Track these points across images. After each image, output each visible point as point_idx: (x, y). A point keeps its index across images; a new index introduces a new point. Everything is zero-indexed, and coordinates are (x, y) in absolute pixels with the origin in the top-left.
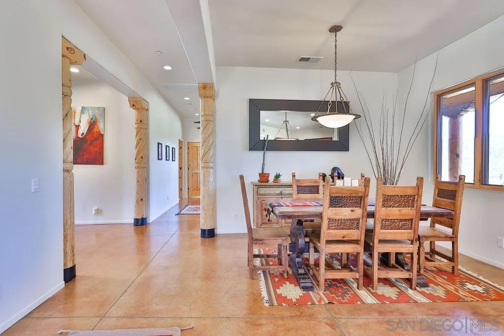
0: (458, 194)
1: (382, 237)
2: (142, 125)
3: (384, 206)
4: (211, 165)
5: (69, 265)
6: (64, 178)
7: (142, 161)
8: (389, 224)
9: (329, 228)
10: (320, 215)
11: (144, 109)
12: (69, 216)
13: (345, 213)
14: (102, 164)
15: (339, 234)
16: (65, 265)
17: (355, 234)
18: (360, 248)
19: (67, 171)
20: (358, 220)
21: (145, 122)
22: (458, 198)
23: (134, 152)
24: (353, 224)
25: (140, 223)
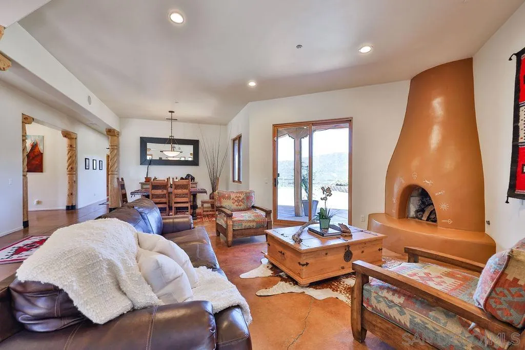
1: (176, 201)
2: (72, 148)
3: (175, 189)
4: (116, 173)
5: (26, 220)
6: (23, 179)
7: (72, 170)
8: (179, 196)
9: (153, 198)
11: (73, 138)
12: (25, 197)
13: (159, 192)
14: (42, 172)
15: (157, 200)
16: (23, 219)
17: (164, 200)
18: (167, 206)
19: (24, 176)
20: (165, 194)
21: (74, 146)
23: (66, 165)
25: (70, 208)
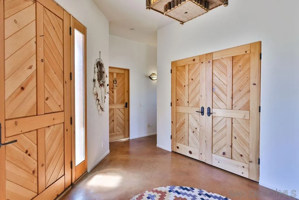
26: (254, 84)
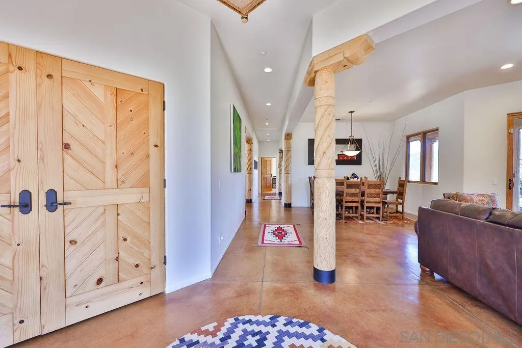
0: (405, 185)
1: (367, 200)
3: (368, 188)
7: (251, 170)
8: (371, 195)
9: (346, 196)
10: (343, 192)
13: (353, 191)
15: (350, 199)
17: (356, 199)
18: (359, 205)
20: (358, 193)
22: (405, 187)
24: (356, 195)
26: (156, 146)
